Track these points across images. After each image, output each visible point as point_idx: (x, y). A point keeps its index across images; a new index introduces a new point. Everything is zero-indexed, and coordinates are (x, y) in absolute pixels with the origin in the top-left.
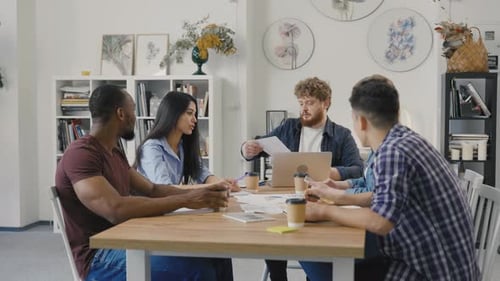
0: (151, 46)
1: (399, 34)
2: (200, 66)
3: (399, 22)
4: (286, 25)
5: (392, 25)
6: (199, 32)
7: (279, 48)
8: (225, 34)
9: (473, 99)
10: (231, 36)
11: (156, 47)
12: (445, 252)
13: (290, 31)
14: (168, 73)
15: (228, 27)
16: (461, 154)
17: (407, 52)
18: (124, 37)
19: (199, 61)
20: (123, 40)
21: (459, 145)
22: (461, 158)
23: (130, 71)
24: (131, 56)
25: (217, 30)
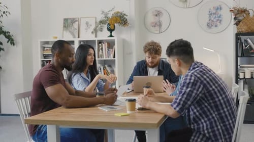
0: (87, 23)
1: (214, 14)
2: (111, 33)
3: (214, 8)
4: (156, 11)
5: (210, 9)
6: (110, 16)
7: (153, 23)
8: (123, 16)
9: (250, 46)
10: (126, 17)
11: (90, 24)
12: (221, 127)
13: (158, 14)
14: (96, 37)
15: (124, 13)
16: (244, 75)
17: (218, 23)
18: (74, 19)
19: (111, 30)
20: (73, 21)
21: (244, 70)
22: (244, 77)
23: (77, 36)
24: (77, 29)
25: (119, 14)
